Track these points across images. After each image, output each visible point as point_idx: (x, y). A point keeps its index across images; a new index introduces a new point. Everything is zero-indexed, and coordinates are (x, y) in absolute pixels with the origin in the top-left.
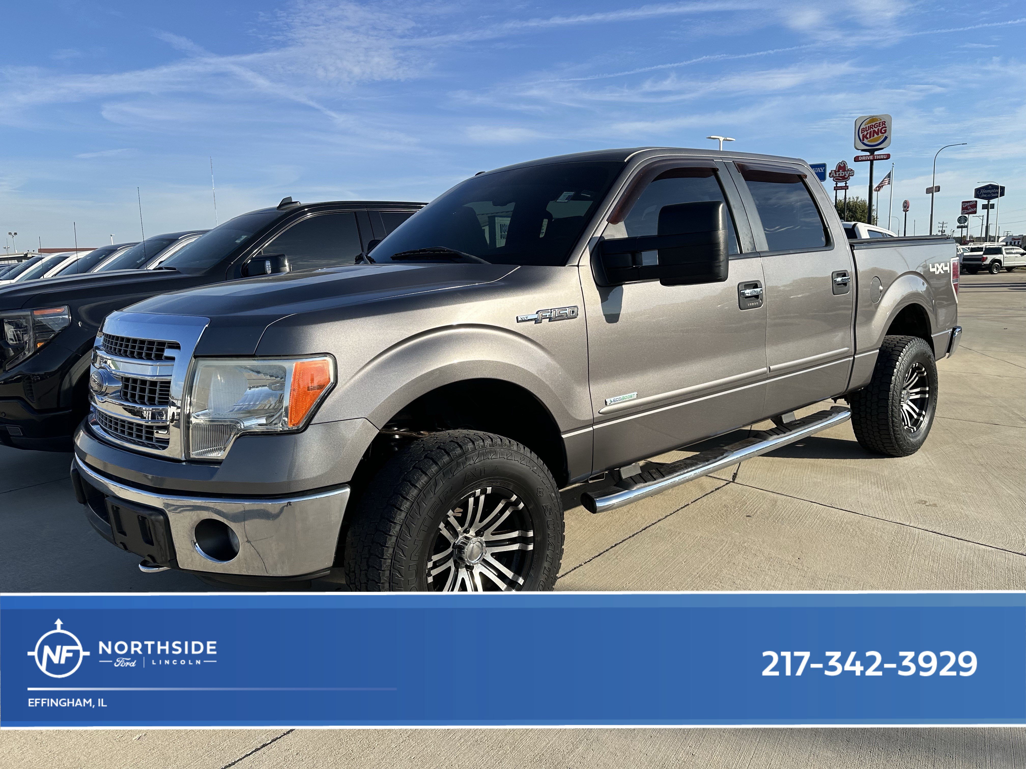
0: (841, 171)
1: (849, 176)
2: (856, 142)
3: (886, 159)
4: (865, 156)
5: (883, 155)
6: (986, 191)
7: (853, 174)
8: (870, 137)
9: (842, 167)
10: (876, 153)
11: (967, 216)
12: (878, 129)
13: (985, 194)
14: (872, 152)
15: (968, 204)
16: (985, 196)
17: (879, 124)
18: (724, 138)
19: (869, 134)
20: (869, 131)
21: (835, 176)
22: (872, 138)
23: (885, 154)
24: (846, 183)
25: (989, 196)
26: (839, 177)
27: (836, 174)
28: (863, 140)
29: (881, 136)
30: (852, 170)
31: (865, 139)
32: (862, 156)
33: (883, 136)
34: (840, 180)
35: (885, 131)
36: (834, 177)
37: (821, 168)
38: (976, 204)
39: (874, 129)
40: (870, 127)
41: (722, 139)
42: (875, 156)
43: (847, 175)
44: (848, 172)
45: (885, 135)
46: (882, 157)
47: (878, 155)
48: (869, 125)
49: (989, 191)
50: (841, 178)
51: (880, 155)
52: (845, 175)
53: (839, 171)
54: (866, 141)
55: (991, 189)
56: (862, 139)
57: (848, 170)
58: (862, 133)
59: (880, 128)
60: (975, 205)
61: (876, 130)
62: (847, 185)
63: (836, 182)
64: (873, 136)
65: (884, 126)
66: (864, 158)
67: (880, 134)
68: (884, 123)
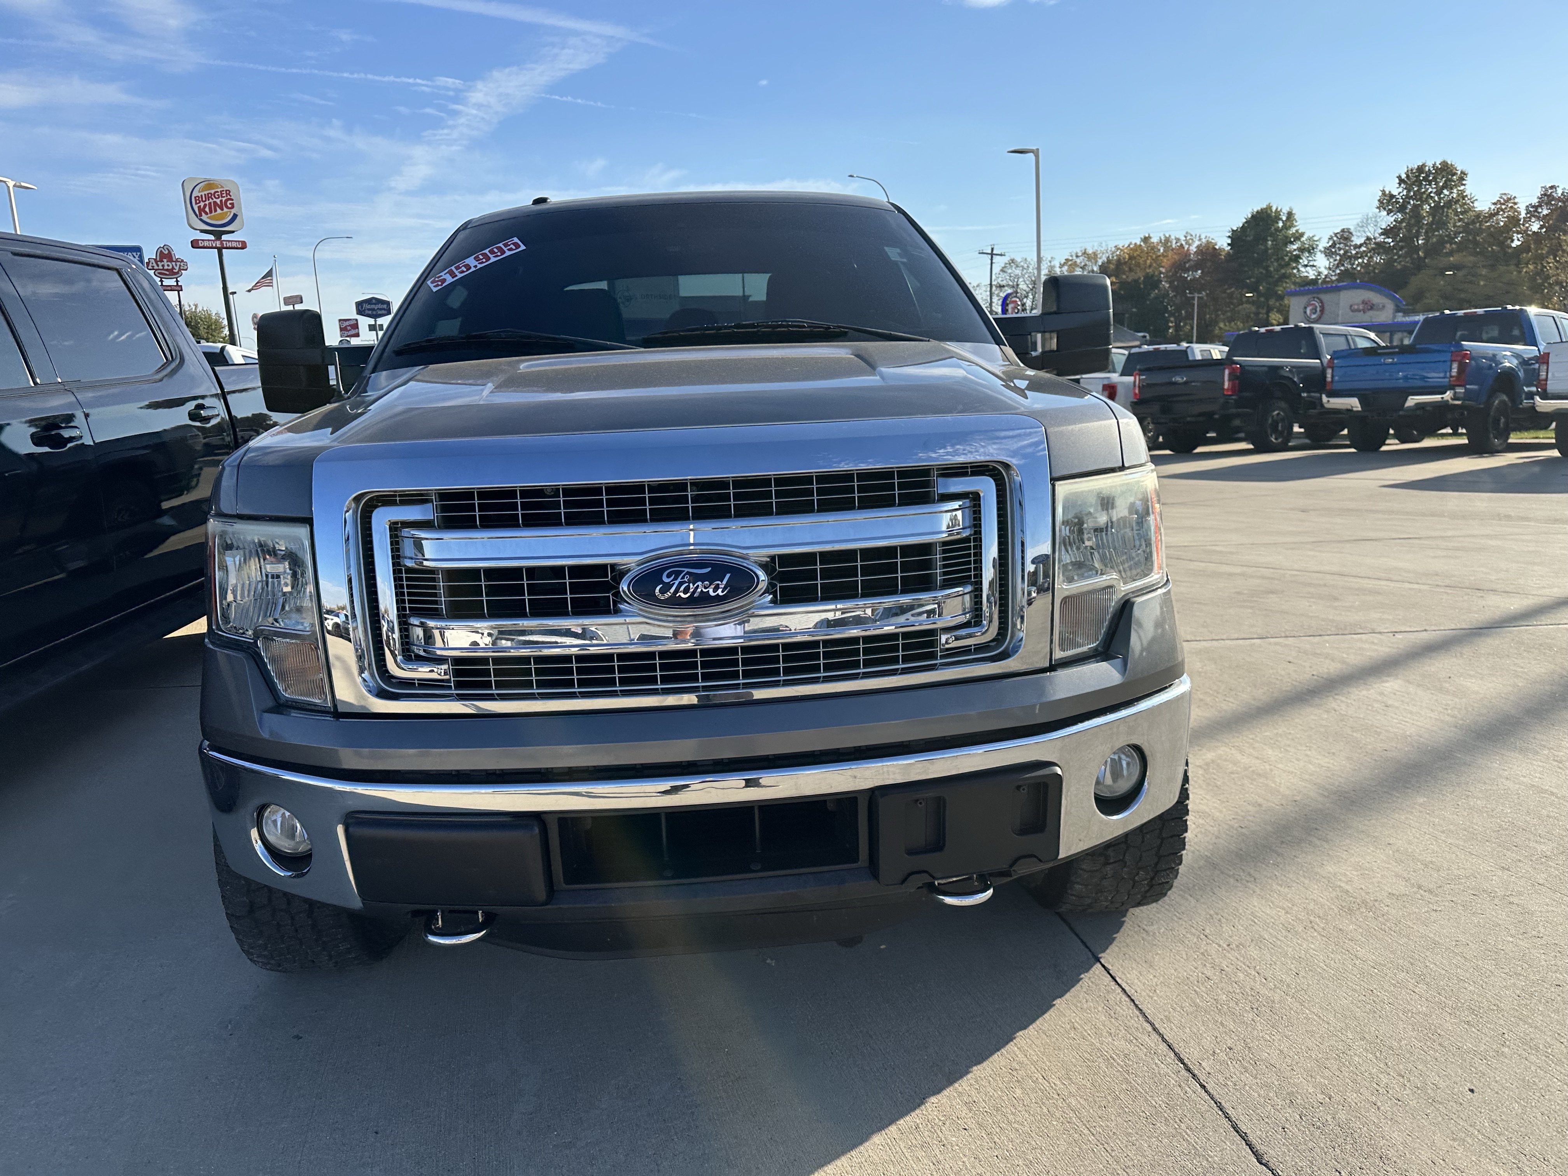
0: (165, 260)
1: (180, 269)
2: (190, 217)
3: (242, 248)
4: (209, 240)
5: (236, 241)
6: (369, 307)
7: (186, 267)
8: (211, 212)
9: (165, 254)
10: (224, 237)
11: (348, 339)
12: (221, 201)
13: (369, 310)
14: (218, 235)
15: (347, 323)
16: (370, 312)
17: (222, 194)
18: (14, 183)
19: (207, 207)
20: (207, 202)
21: (156, 267)
22: (213, 214)
23: (239, 241)
24: (177, 281)
25: (374, 313)
26: (163, 269)
27: (158, 266)
28: (201, 215)
29: (227, 213)
30: (182, 261)
31: (203, 214)
32: (203, 240)
33: (230, 212)
34: (166, 275)
35: (232, 204)
36: (156, 270)
37: (135, 254)
38: (357, 323)
39: (215, 200)
40: (208, 197)
41: (11, 184)
42: (225, 243)
43: (177, 268)
44: (178, 264)
45: (233, 211)
46: (234, 245)
47: (229, 241)
48: (206, 192)
49: (373, 306)
50: (168, 273)
51: (232, 241)
52: (173, 268)
53: (161, 261)
54: (204, 217)
55: (375, 304)
56: (198, 213)
57: (177, 261)
58: (196, 203)
59: (224, 199)
60: (356, 326)
61: (218, 201)
62: (179, 284)
63: (161, 278)
64: (216, 211)
65: (229, 197)
66: (206, 244)
67: (225, 210)
68: (228, 192)
